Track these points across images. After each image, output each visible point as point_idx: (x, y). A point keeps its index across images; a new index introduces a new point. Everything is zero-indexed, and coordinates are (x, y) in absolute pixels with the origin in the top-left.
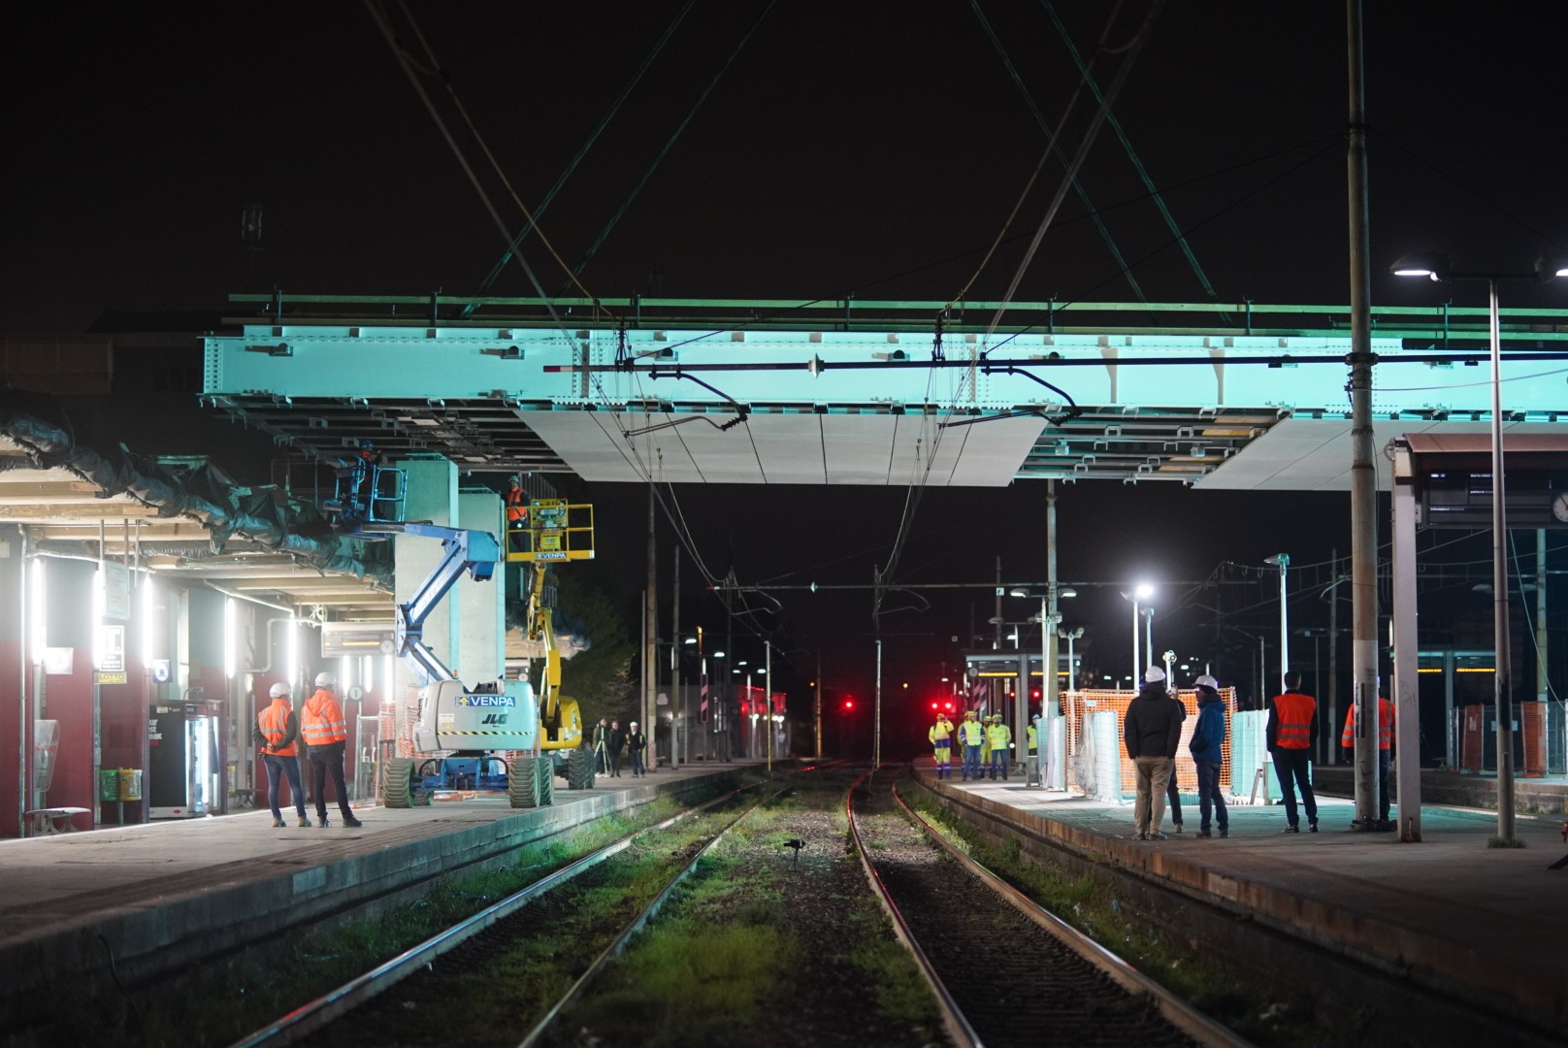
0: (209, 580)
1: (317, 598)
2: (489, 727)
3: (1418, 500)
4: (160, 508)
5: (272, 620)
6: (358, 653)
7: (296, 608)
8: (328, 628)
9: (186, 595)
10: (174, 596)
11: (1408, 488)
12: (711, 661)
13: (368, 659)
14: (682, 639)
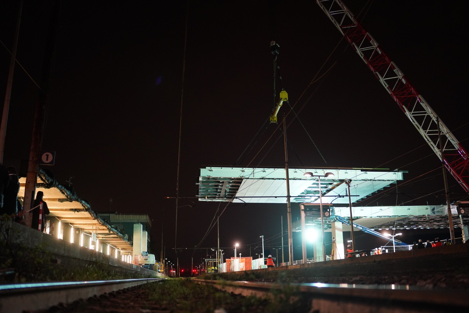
0: (106, 242)
1: (120, 247)
2: (145, 261)
3: (305, 213)
4: (102, 224)
5: (113, 250)
6: (125, 255)
7: (117, 248)
8: (121, 251)
9: (102, 245)
10: (100, 245)
11: (303, 211)
12: (168, 262)
13: (126, 256)
14: (165, 258)
